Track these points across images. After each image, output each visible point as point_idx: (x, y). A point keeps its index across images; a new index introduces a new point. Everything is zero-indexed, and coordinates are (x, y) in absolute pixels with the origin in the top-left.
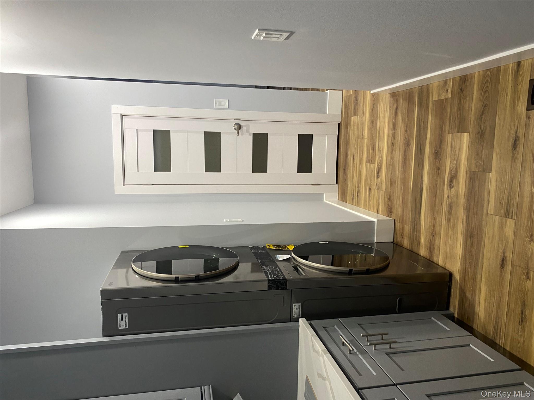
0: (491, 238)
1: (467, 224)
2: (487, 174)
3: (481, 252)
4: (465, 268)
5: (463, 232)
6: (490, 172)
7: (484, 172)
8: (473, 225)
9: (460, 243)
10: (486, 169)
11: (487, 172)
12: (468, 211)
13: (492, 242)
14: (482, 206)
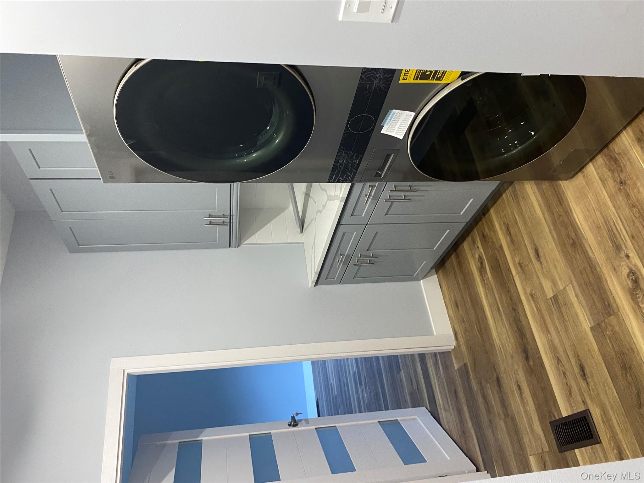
0: (556, 263)
1: (585, 250)
2: (593, 324)
3: (556, 240)
4: (561, 205)
5: (584, 237)
6: (592, 328)
7: (597, 324)
8: (578, 256)
9: (581, 222)
10: (597, 329)
11: (595, 325)
12: (592, 266)
13: (554, 261)
14: (580, 285)
